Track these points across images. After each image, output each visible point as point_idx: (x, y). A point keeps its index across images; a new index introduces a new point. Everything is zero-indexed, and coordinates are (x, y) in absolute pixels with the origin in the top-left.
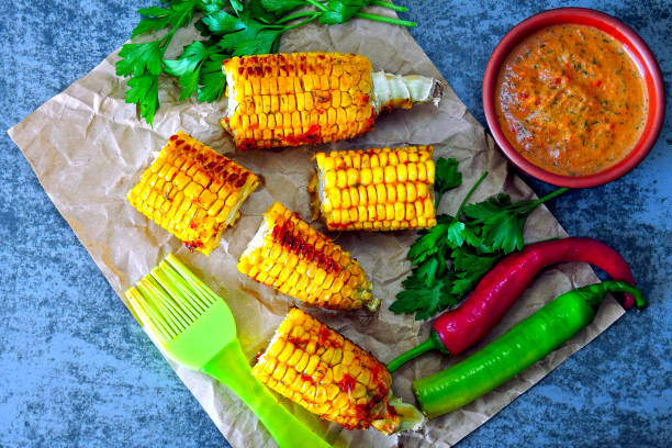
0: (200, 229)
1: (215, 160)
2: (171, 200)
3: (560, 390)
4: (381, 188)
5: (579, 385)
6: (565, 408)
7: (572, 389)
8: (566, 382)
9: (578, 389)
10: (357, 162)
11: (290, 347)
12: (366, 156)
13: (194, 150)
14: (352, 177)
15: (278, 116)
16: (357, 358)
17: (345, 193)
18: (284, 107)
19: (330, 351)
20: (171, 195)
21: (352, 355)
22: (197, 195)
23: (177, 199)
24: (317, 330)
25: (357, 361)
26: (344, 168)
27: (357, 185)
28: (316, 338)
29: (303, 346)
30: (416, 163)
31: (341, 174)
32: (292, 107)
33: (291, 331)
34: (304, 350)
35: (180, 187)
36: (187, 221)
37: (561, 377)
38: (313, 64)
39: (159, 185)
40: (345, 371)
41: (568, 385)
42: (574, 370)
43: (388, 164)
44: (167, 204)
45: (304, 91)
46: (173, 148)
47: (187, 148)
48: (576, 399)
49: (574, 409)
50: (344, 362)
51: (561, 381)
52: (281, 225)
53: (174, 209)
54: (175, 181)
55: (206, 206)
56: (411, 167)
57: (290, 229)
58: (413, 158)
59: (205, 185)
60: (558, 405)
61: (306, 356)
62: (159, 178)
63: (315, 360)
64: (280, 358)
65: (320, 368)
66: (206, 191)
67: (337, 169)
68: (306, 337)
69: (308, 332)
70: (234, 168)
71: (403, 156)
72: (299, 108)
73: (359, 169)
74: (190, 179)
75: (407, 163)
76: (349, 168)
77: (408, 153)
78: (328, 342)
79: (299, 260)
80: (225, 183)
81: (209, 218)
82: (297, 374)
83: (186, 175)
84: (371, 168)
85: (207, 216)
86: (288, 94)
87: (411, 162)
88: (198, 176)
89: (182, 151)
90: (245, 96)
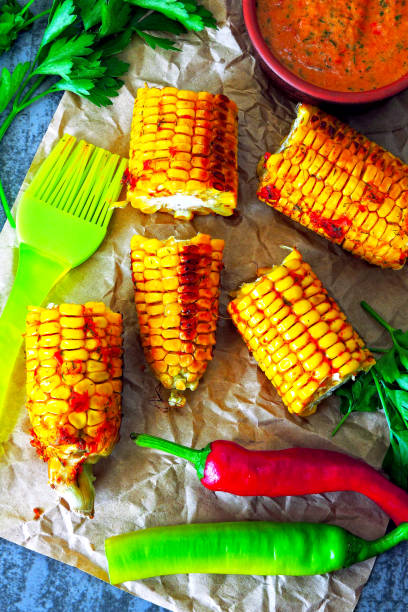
0: (148, 173)
1: (226, 151)
2: (160, 129)
3: (42, 581)
4: (298, 329)
5: (49, 605)
6: (20, 589)
7: (44, 596)
8: (52, 589)
9: (43, 604)
10: (310, 291)
11: (79, 322)
12: (322, 297)
13: (225, 125)
14: (291, 294)
15: (319, 185)
16: (110, 398)
17: (272, 295)
18: (331, 180)
19: (100, 366)
20: (165, 126)
21: (110, 393)
22: (180, 148)
23: (164, 134)
24: (114, 342)
25: (107, 401)
26: (297, 280)
27: (287, 303)
28: (104, 344)
29: (89, 334)
30: (347, 350)
31: (288, 281)
32: (338, 186)
33: (97, 315)
34: (85, 339)
35: (177, 129)
36: (148, 156)
37: (57, 583)
38: (387, 162)
39: (167, 109)
40: (91, 393)
41: (49, 592)
42: (67, 599)
43: (329, 322)
44: (155, 128)
45: (360, 178)
46: (213, 101)
47: (222, 117)
48: (32, 602)
49: (19, 600)
50: (98, 386)
51: (53, 583)
52: (202, 251)
53: (153, 137)
54: (182, 121)
55: (173, 164)
56: (339, 347)
57: (201, 264)
58: (351, 344)
59: (194, 151)
61: (79, 344)
62: (174, 104)
63: (81, 355)
64: (63, 320)
65: (78, 365)
66: (188, 156)
67: (291, 274)
68: (101, 333)
69: (107, 334)
70: (229, 174)
71: (346, 334)
72: (345, 192)
73: (304, 297)
74: (192, 134)
75: (341, 340)
76: (300, 285)
77: (352, 337)
78: (108, 360)
79: (176, 290)
80: (209, 170)
81: (164, 175)
82: (58, 347)
83: (194, 128)
84: (313, 307)
85: (165, 171)
86: (344, 170)
87: (345, 344)
88: (199, 140)
89: (215, 112)
90: (302, 143)
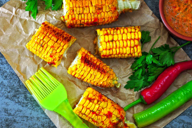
0: (54, 57)
1: (59, 32)
2: (43, 47)
4: (121, 42)
6: (190, 124)
10: (112, 32)
11: (88, 101)
12: (115, 30)
13: (51, 28)
14: (110, 38)
15: (83, 15)
16: (113, 105)
17: (108, 43)
18: (85, 12)
19: (103, 103)
20: (43, 45)
21: (111, 104)
22: (53, 45)
23: (45, 46)
24: (98, 95)
25: (113, 107)
26: (107, 34)
27: (112, 41)
28: (97, 98)
29: (93, 101)
30: (134, 32)
31: (106, 37)
32: (88, 12)
33: (88, 95)
35: (46, 42)
36: (49, 54)
37: (189, 113)
39: (38, 41)
40: (108, 110)
43: (124, 33)
44: (41, 48)
45: (92, 6)
46: (43, 27)
47: (49, 27)
50: (108, 107)
51: (189, 114)
52: (84, 55)
53: (44, 50)
54: (44, 39)
55: (56, 49)
56: (133, 34)
57: (87, 58)
58: (133, 30)
59: (56, 41)
60: (188, 123)
61: (94, 105)
62: (38, 39)
63: (97, 106)
64: (84, 105)
65: (99, 109)
66: (56, 43)
67: (105, 35)
68: (94, 97)
69: (94, 95)
70: (66, 35)
71: (129, 30)
72: (91, 12)
73: (113, 35)
74: (50, 39)
75: (131, 32)
76: (109, 34)
77: (131, 29)
78: (102, 99)
79: (91, 69)
80: (63, 40)
81: (57, 53)
82: (91, 111)
83: (48, 37)
84: (117, 34)
85: (56, 52)
86: (86, 7)
87: (132, 32)
88: (53, 38)
89: (47, 28)
90: (70, 8)
